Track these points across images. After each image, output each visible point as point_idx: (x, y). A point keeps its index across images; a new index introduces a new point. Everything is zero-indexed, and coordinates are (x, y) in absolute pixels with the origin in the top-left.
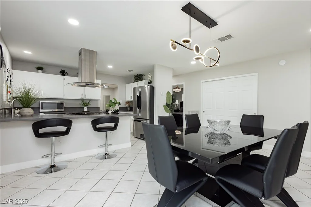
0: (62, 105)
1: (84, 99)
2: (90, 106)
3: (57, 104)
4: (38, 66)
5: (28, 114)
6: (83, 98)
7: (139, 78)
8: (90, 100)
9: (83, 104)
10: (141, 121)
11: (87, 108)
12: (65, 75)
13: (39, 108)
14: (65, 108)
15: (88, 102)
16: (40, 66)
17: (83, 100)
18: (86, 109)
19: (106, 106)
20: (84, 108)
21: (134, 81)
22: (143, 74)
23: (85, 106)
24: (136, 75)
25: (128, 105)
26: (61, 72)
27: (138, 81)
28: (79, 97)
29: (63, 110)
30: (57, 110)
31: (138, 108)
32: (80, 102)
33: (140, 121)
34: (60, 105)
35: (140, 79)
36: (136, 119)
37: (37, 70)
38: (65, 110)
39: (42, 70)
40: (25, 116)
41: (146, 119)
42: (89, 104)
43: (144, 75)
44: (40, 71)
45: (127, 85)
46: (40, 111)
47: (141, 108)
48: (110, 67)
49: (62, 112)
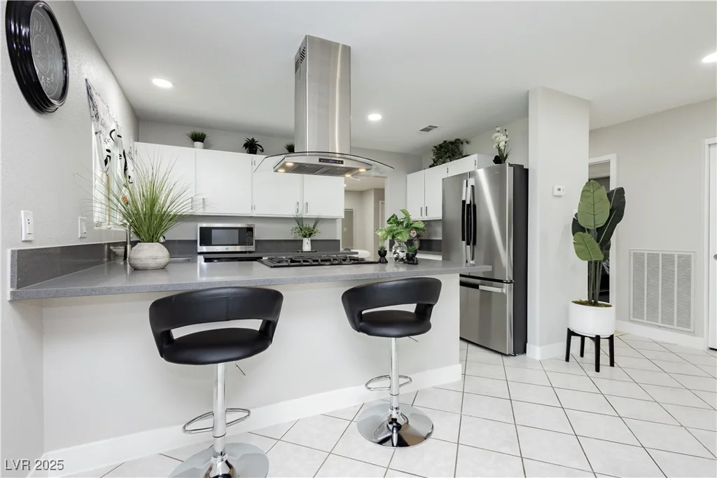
0: (250, 232)
1: (304, 217)
2: (316, 237)
3: (237, 231)
4: (192, 131)
5: (152, 263)
6: (300, 212)
7: (448, 151)
8: (317, 221)
9: (301, 229)
10: (481, 287)
11: (309, 242)
12: (255, 153)
13: (197, 241)
14: (256, 241)
15: (311, 226)
16: (199, 131)
17: (299, 220)
18: (307, 246)
19: (376, 237)
20: (302, 241)
21: (432, 162)
22: (462, 139)
23: (305, 236)
24: (441, 142)
25: (415, 234)
26: (246, 146)
27: (448, 160)
28: (290, 212)
29: (252, 248)
30: (238, 248)
31: (464, 243)
32: (294, 226)
33: (476, 286)
34: (246, 234)
35: (453, 155)
36: (464, 279)
37: (190, 140)
38: (256, 247)
39: (202, 142)
40: (145, 270)
41: (501, 281)
42: (315, 230)
43: (467, 142)
44: (198, 144)
45: (410, 176)
46: (199, 251)
47: (475, 243)
48: (375, 117)
49: (250, 252)
